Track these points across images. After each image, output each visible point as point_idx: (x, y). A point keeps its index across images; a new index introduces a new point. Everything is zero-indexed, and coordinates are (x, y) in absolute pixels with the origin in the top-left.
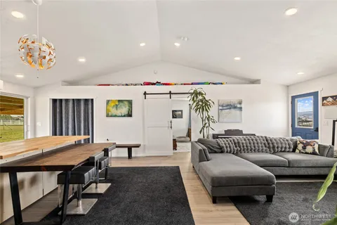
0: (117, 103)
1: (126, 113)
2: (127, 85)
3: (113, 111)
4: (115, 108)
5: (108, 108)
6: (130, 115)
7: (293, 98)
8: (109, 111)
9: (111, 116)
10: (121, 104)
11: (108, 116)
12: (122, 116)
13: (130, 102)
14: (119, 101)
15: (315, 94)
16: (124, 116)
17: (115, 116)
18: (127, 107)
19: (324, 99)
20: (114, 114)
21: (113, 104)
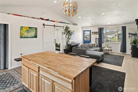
0: (28, 29)
1: (34, 35)
2: (34, 18)
3: (26, 34)
4: (26, 32)
5: (22, 32)
6: (36, 37)
7: (84, 31)
8: (23, 34)
9: (24, 38)
10: (30, 30)
11: (21, 37)
12: (31, 37)
13: (36, 29)
14: (30, 28)
15: (90, 31)
16: (33, 37)
17: (27, 37)
18: (35, 32)
19: (93, 32)
20: (26, 36)
21: (25, 30)
